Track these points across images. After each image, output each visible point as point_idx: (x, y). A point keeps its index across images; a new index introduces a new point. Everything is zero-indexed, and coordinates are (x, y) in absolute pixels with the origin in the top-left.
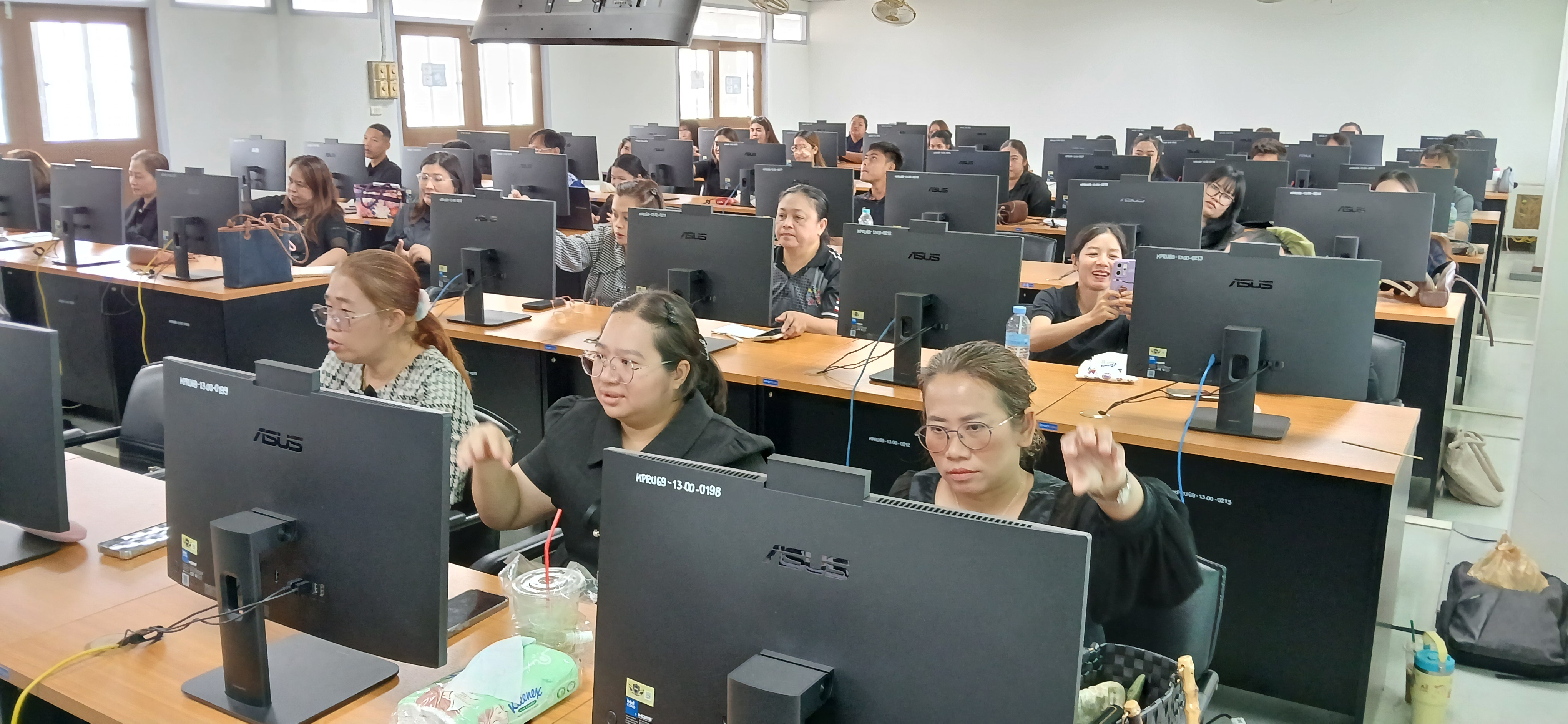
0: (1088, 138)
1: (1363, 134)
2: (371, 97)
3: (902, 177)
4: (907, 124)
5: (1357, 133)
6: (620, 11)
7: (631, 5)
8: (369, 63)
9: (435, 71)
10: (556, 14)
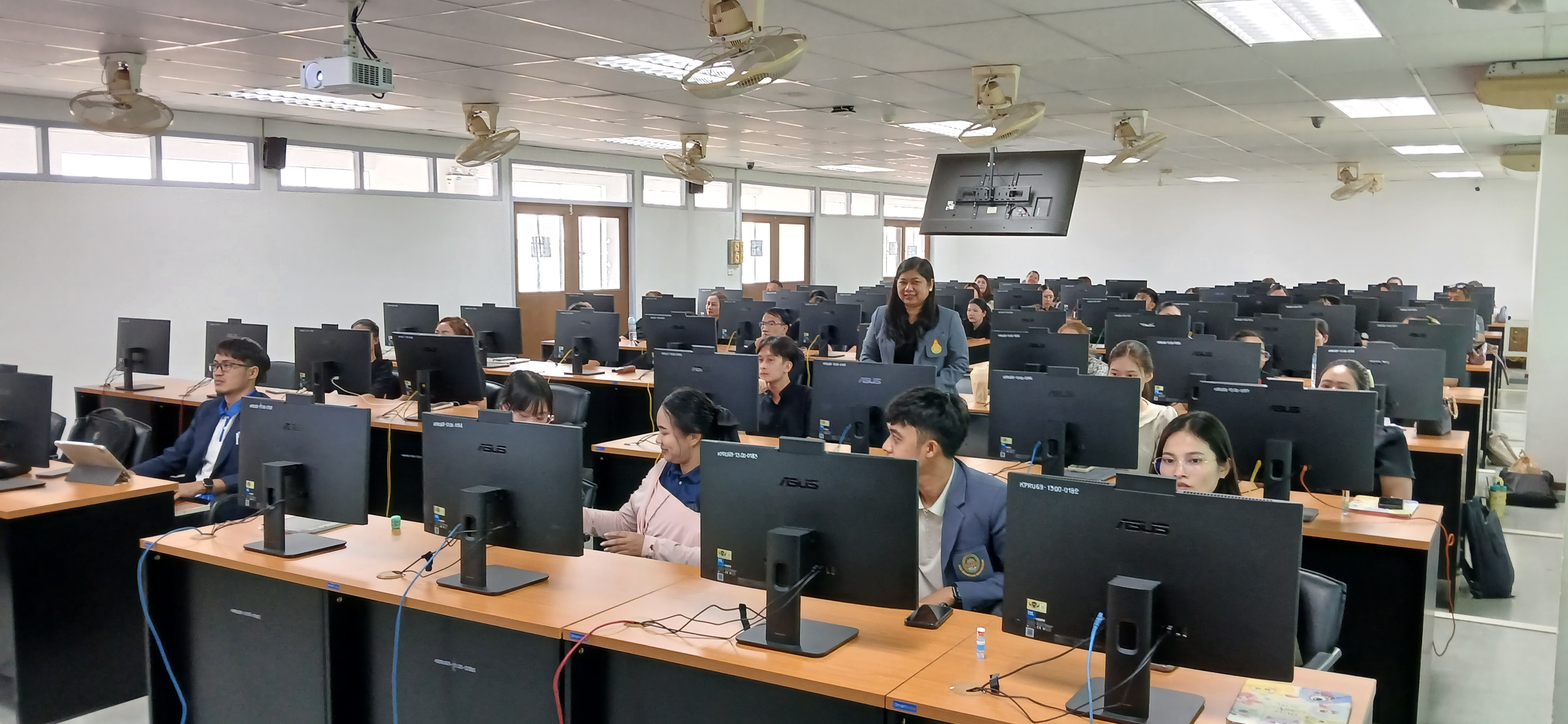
1: (1404, 284)
2: (729, 263)
4: (1068, 279)
5: (1399, 284)
6: (1022, 218)
7: (1029, 215)
8: (729, 241)
9: (757, 246)
10: (980, 219)
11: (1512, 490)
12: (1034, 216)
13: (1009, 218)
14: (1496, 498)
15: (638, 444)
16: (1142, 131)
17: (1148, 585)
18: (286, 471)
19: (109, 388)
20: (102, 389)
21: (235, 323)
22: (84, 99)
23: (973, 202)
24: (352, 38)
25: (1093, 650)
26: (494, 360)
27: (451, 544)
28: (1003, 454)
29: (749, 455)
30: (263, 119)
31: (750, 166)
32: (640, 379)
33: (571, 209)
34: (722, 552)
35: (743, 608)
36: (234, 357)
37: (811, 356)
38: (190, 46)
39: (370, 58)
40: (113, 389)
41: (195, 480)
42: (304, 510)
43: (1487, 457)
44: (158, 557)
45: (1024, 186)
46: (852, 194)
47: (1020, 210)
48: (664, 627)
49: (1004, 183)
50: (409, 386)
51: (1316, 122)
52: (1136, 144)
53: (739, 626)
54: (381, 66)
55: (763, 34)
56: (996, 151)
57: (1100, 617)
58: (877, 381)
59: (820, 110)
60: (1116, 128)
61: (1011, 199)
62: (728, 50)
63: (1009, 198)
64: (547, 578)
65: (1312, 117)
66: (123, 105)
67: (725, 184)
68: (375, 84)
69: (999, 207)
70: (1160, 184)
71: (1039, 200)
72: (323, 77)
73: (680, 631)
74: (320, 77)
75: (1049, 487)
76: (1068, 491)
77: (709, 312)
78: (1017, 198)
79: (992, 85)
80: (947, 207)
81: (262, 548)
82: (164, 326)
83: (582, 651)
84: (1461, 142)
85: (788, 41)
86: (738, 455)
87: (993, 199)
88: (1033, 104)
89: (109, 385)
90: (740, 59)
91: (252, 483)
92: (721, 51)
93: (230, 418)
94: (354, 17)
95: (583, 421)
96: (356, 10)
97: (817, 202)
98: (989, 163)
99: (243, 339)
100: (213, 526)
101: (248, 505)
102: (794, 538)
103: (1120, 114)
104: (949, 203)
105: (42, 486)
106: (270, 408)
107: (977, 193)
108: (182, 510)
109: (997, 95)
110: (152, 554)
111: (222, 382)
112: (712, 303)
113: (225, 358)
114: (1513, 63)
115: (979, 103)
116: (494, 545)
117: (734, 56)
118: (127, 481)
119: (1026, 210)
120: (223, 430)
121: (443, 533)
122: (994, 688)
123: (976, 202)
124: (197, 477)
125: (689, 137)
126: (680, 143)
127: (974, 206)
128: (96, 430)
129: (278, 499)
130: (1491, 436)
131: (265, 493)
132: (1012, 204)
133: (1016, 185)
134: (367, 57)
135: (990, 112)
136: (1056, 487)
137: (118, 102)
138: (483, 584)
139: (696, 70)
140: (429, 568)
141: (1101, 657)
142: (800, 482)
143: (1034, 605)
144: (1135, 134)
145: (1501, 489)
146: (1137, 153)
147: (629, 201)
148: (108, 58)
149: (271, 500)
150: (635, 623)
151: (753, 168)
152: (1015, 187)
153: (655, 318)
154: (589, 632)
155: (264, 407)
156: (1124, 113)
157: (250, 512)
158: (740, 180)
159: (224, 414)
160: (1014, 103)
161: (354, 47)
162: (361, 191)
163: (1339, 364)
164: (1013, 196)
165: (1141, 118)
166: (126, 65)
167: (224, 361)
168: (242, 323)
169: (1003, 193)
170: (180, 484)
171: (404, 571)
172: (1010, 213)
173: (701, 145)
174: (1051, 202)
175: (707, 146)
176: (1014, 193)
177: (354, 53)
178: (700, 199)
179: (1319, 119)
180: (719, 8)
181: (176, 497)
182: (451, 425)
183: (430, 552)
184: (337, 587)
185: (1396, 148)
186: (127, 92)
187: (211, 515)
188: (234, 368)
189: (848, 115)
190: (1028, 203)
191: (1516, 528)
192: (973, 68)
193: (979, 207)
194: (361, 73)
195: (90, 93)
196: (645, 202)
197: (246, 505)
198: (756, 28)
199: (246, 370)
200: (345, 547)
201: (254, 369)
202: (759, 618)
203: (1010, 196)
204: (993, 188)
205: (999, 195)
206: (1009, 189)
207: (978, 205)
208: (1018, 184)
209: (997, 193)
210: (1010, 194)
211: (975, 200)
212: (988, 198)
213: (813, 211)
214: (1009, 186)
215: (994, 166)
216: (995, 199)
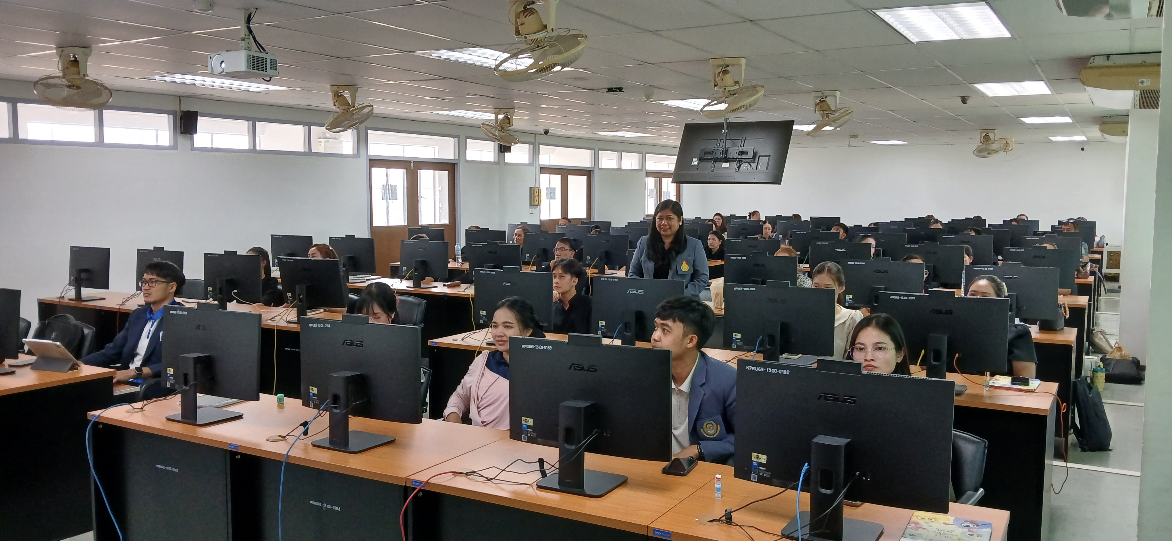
1: (1029, 220)
2: (530, 205)
4: (782, 216)
5: (1026, 219)
6: (747, 171)
7: (753, 169)
8: (531, 188)
9: (551, 191)
10: (716, 172)
11: (1110, 372)
12: (756, 169)
13: (738, 171)
14: (1097, 377)
15: (463, 339)
16: (836, 107)
17: (841, 442)
18: (196, 359)
19: (64, 299)
20: (58, 300)
21: (159, 250)
22: (45, 81)
23: (712, 159)
24: (247, 37)
25: (801, 490)
26: (354, 277)
27: (322, 415)
28: (734, 346)
29: (545, 347)
30: (180, 97)
31: (546, 132)
32: (464, 291)
33: (412, 164)
34: (525, 419)
35: (541, 461)
36: (158, 275)
37: (592, 273)
38: (125, 42)
39: (261, 51)
40: (66, 300)
41: (129, 368)
42: (211, 391)
43: (1091, 347)
44: (101, 426)
45: (749, 147)
46: (622, 153)
47: (746, 165)
48: (482, 476)
49: (734, 145)
50: (290, 297)
51: (964, 100)
52: (831, 116)
53: (538, 475)
54: (269, 57)
55: (555, 33)
56: (728, 122)
57: (806, 466)
58: (641, 292)
59: (598, 90)
60: (817, 104)
61: (740, 157)
62: (528, 46)
63: (738, 156)
64: (395, 439)
65: (961, 96)
66: (74, 86)
67: (527, 146)
68: (264, 70)
69: (731, 162)
70: (849, 146)
71: (761, 157)
72: (225, 66)
73: (494, 479)
74: (223, 65)
75: (767, 369)
76: (782, 372)
77: (516, 241)
78: (744, 156)
79: (725, 72)
80: (692, 163)
81: (179, 419)
82: (105, 253)
83: (421, 494)
84: (1070, 115)
85: (574, 39)
86: (537, 347)
87: (726, 156)
88: (754, 87)
89: (63, 297)
90: (537, 53)
91: (172, 370)
92: (523, 46)
93: (155, 321)
94: (249, 20)
95: (421, 323)
96: (250, 15)
97: (596, 159)
98: (723, 131)
99: (165, 262)
100: (143, 402)
101: (169, 387)
102: (579, 409)
103: (820, 94)
104: (694, 159)
105: (13, 373)
106: (185, 313)
107: (714, 153)
108: (119, 391)
109: (729, 79)
110: (96, 424)
111: (150, 294)
112: (519, 234)
113: (151, 277)
114: (1108, 56)
115: (715, 85)
116: (355, 416)
117: (533, 50)
118: (77, 369)
119: (751, 165)
120: (150, 330)
121: (316, 407)
122: (728, 519)
123: (714, 159)
124: (130, 365)
125: (500, 110)
126: (494, 115)
127: (713, 162)
128: (53, 331)
129: (192, 382)
130: (1093, 332)
131: (182, 379)
132: (740, 161)
133: (743, 146)
134: (258, 50)
135: (724, 92)
136: (773, 369)
137: (69, 84)
138: (346, 444)
139: (505, 60)
140: (305, 433)
141: (808, 495)
142: (583, 367)
143: (757, 457)
144: (830, 109)
145: (1102, 371)
146: (832, 123)
147: (456, 158)
148: (62, 51)
149: (186, 383)
150: (461, 473)
151: (549, 134)
152: (742, 148)
153: (475, 245)
154: (425, 480)
155: (181, 313)
156: (823, 94)
157: (171, 392)
158: (539, 143)
159: (151, 319)
160: (741, 86)
161: (248, 43)
162: (253, 150)
163: (983, 278)
164: (741, 155)
165: (835, 96)
166: (76, 56)
167: (151, 279)
168: (164, 250)
169: (734, 152)
170: (117, 371)
171: (287, 436)
172: (739, 167)
173: (509, 117)
174: (769, 158)
175: (514, 117)
176: (742, 153)
177: (248, 47)
178: (509, 157)
179: (966, 97)
180: (522, 15)
181: (114, 381)
182: (322, 326)
183: (306, 421)
184: (236, 448)
185: (1023, 119)
186: (77, 76)
187: (141, 394)
188: (158, 284)
189: (619, 94)
190: (752, 160)
191: (1113, 399)
192: (711, 60)
193: (716, 163)
194: (253, 63)
195: (49, 77)
196: (467, 159)
197: (168, 386)
198: (549, 29)
199: (167, 285)
200: (243, 418)
201: (173, 284)
202: (553, 469)
203: (739, 155)
204: (726, 149)
205: (731, 154)
206: (738, 149)
207: (715, 161)
208: (744, 146)
209: (729, 152)
210: (739, 154)
211: (713, 158)
212: (723, 156)
213: (593, 166)
214: (738, 147)
215: (727, 133)
216: (728, 156)
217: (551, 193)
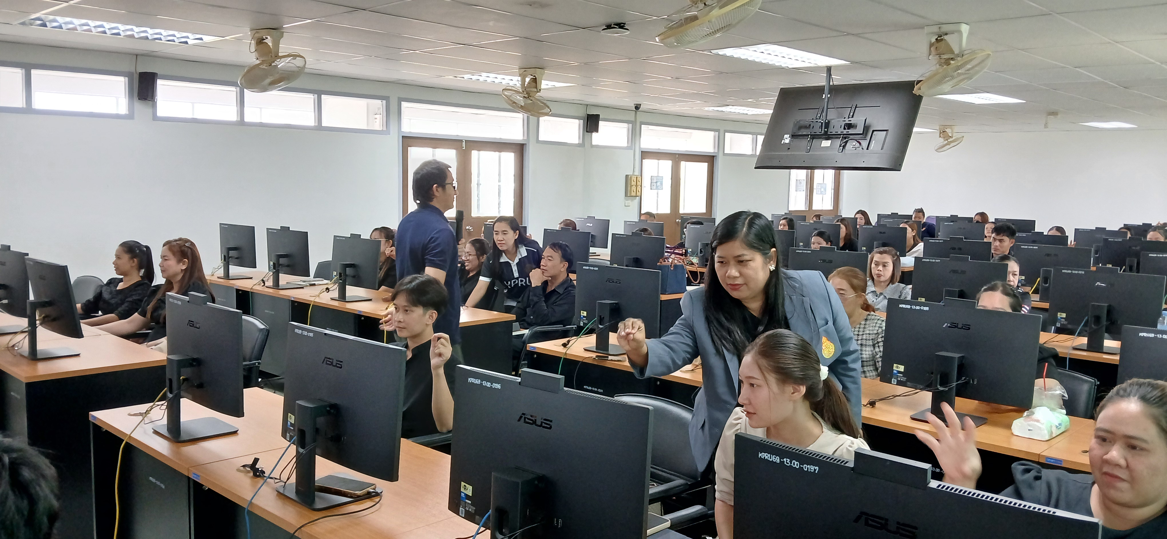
0: (1107, 229)
2: (626, 195)
3: (1026, 247)
6: (856, 152)
7: (863, 149)
8: (627, 176)
9: (658, 180)
10: (813, 153)
12: (867, 149)
13: (842, 152)
16: (961, 48)
23: (809, 135)
30: (137, 55)
31: (637, 107)
33: (463, 144)
45: (859, 120)
49: (840, 116)
56: (831, 83)
60: (931, 45)
61: (845, 132)
63: (843, 130)
69: (833, 139)
71: (875, 133)
78: (851, 131)
80: (783, 141)
87: (826, 132)
97: (721, 142)
98: (824, 95)
103: (935, 29)
104: (786, 136)
107: (812, 126)
119: (860, 144)
123: (811, 135)
125: (525, 71)
126: (519, 78)
127: (809, 139)
132: (846, 138)
133: (852, 117)
144: (952, 52)
147: (525, 138)
151: (642, 110)
152: (850, 119)
156: (940, 28)
158: (640, 122)
164: (848, 129)
165: (960, 32)
169: (837, 126)
172: (844, 147)
173: (538, 79)
174: (887, 134)
176: (849, 126)
190: (862, 136)
196: (540, 139)
203: (845, 129)
204: (827, 121)
205: (834, 128)
206: (845, 121)
207: (813, 139)
208: (854, 116)
209: (831, 126)
210: (844, 127)
211: (810, 133)
212: (821, 131)
213: (716, 151)
214: (845, 118)
215: (829, 98)
216: (829, 131)
217: (656, 182)
